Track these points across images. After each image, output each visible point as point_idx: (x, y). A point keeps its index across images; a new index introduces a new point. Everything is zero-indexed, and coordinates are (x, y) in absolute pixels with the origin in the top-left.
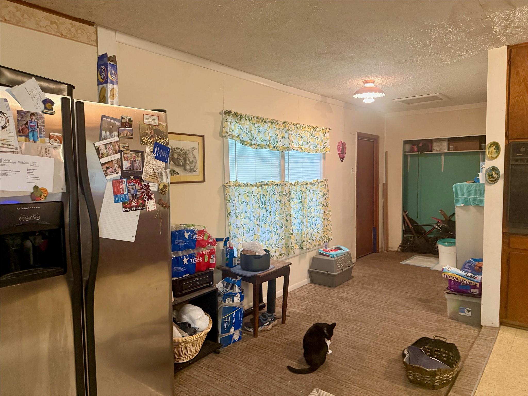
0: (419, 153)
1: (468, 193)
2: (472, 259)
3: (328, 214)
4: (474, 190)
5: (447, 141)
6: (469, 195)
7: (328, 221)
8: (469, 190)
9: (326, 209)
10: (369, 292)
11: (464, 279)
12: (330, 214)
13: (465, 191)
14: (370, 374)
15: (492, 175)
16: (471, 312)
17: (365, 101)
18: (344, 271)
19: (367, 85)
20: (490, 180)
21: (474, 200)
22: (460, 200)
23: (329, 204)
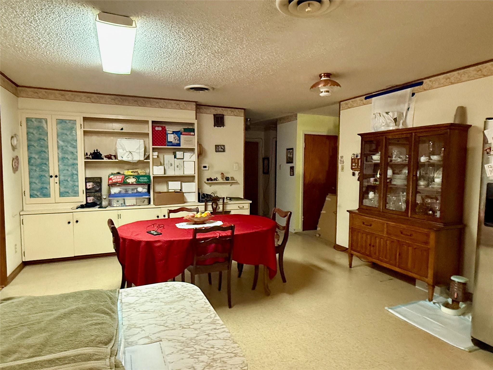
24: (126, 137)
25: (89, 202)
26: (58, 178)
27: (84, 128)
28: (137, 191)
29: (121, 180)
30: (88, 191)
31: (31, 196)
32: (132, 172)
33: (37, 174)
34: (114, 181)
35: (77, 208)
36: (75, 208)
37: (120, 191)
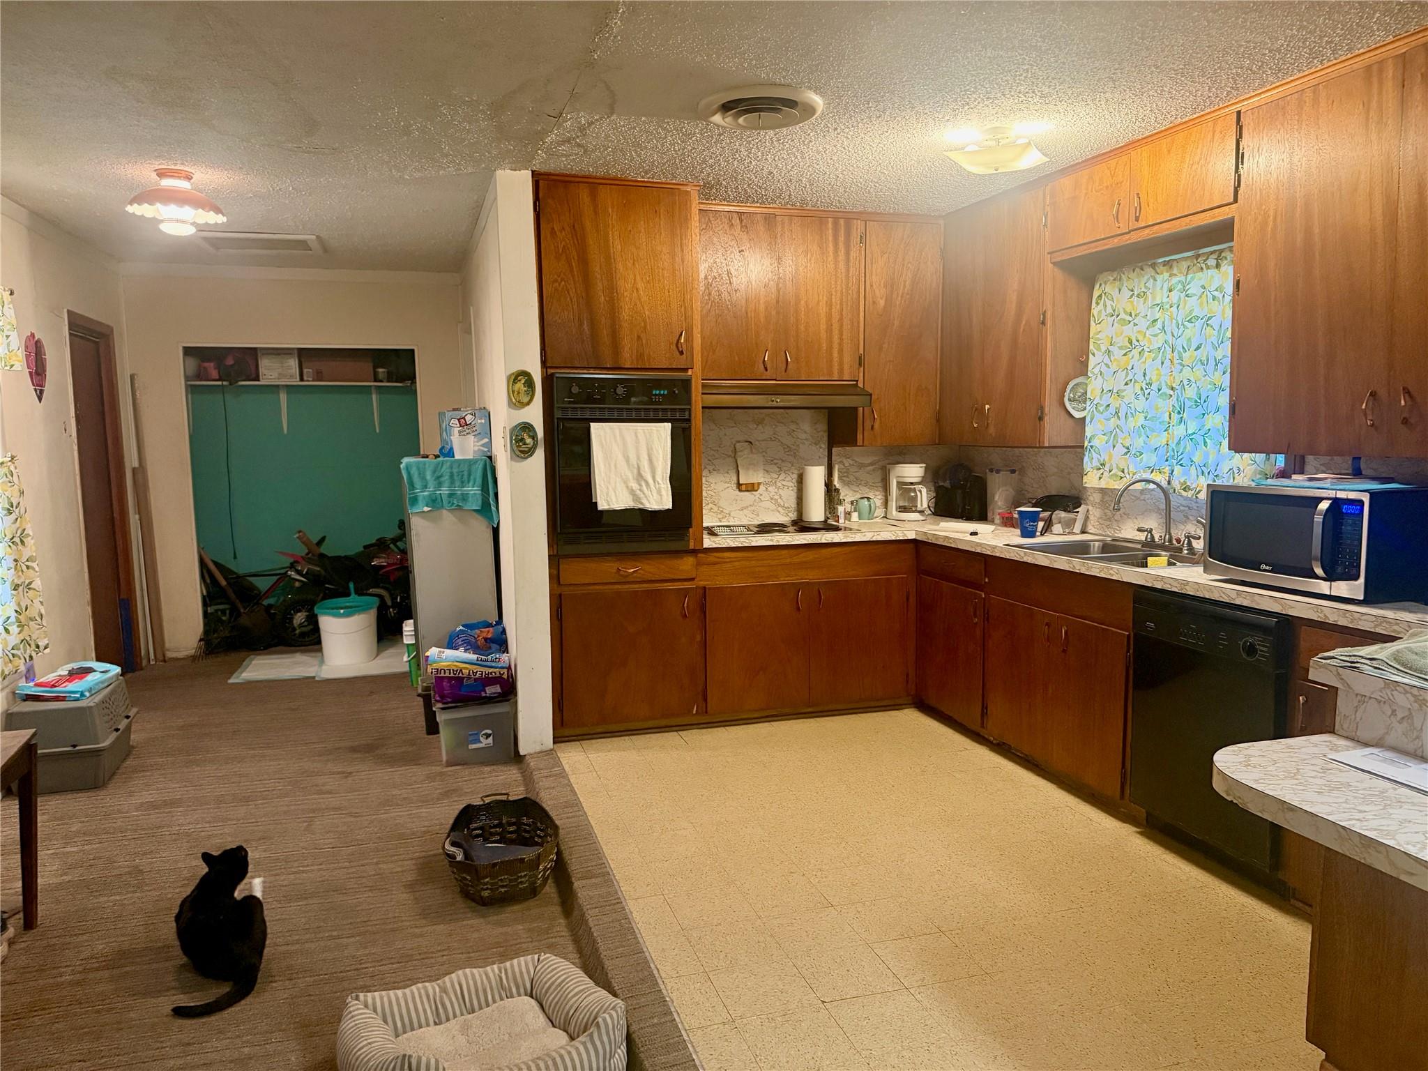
0: (225, 383)
1: (437, 481)
2: (463, 626)
3: (28, 567)
4: (449, 474)
5: (296, 355)
6: (440, 485)
7: (31, 592)
8: (437, 474)
9: (21, 555)
10: (216, 769)
11: (476, 668)
12: (33, 569)
13: (428, 477)
14: (393, 930)
15: (522, 440)
16: (492, 737)
17: (164, 227)
18: (123, 732)
19: (167, 183)
20: (521, 451)
21: (450, 495)
22: (420, 499)
23: (28, 535)
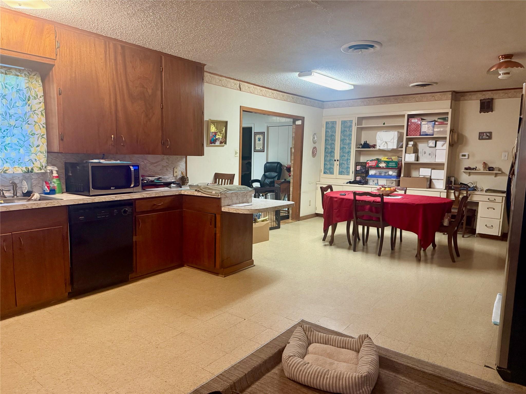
24: (384, 130)
25: (357, 180)
26: (339, 161)
27: (357, 126)
28: (388, 174)
29: (375, 164)
30: (357, 172)
31: (324, 173)
32: (387, 159)
33: (328, 159)
34: (370, 165)
35: (347, 183)
36: (346, 183)
37: (376, 173)
